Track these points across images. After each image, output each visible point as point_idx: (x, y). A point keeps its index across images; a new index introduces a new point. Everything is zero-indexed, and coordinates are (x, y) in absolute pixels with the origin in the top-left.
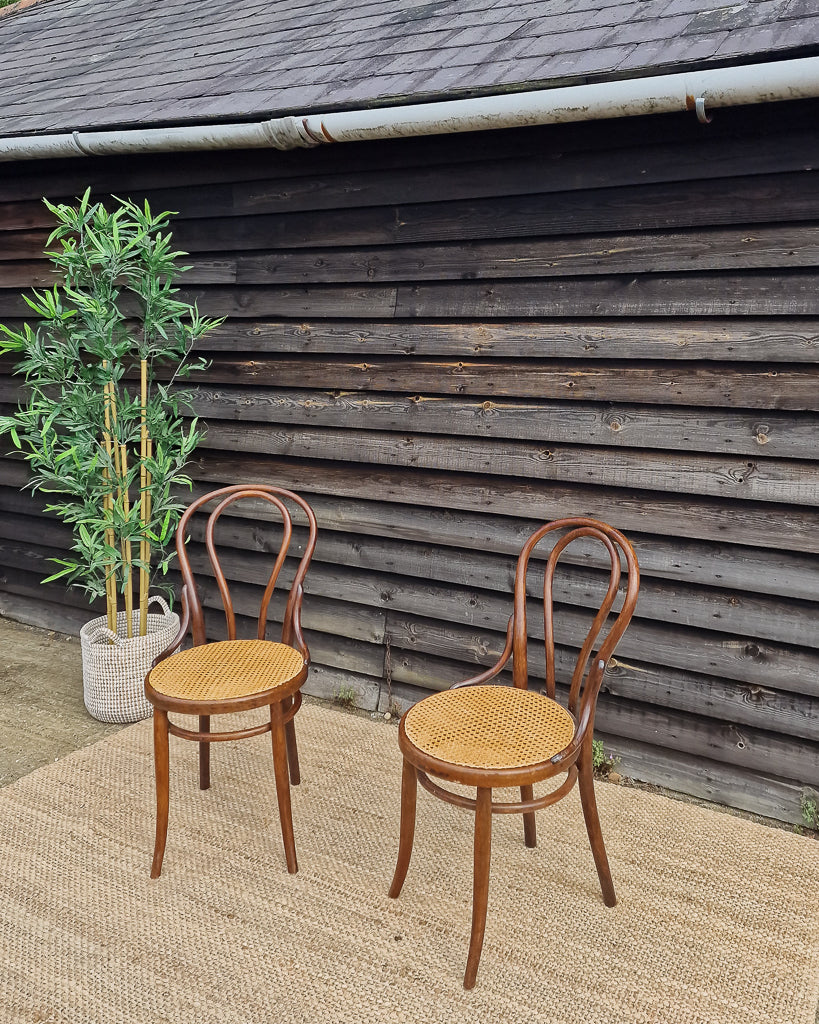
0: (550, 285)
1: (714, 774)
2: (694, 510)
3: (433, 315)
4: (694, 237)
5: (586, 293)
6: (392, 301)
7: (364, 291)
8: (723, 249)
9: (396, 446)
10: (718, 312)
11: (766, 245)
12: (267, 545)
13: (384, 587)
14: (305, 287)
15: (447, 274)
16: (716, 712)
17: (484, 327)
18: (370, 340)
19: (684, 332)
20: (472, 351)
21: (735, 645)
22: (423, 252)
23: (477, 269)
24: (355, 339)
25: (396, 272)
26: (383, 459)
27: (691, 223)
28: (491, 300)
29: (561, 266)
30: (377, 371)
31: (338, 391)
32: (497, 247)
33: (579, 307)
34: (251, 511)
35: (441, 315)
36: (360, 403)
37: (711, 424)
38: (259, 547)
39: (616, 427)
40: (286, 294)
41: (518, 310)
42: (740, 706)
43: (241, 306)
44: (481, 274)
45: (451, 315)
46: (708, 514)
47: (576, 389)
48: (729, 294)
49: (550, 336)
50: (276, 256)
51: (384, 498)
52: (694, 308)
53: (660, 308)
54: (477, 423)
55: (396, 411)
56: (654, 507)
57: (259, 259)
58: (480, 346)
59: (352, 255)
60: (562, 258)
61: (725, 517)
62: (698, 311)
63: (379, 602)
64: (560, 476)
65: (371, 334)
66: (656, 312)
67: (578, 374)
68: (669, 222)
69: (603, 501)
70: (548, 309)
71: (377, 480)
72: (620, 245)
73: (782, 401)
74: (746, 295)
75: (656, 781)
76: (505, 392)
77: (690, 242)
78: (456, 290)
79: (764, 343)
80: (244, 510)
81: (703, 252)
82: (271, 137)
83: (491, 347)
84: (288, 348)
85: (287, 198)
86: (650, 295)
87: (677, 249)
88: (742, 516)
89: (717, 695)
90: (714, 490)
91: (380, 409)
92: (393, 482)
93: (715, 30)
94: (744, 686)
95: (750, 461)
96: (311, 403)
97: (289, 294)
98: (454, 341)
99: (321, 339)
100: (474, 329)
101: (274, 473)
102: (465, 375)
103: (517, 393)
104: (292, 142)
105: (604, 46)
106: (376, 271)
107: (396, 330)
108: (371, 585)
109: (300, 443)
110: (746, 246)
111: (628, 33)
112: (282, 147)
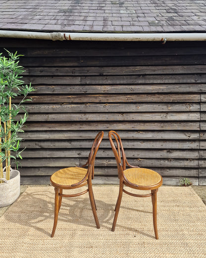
0: (122, 77)
2: (156, 124)
3: (92, 84)
5: (131, 79)
6: (80, 80)
7: (71, 78)
8: (160, 70)
9: (81, 116)
10: (160, 82)
11: (168, 69)
12: (40, 146)
13: (78, 152)
14: (52, 76)
15: (95, 74)
16: (162, 166)
17: (105, 86)
18: (73, 90)
19: (153, 87)
20: (103, 92)
21: (165, 151)
22: (88, 68)
24: (68, 90)
25: (81, 73)
26: (78, 120)
27: (154, 64)
28: (107, 80)
29: (125, 72)
30: (75, 97)
31: (63, 103)
32: (108, 68)
33: (129, 81)
34: (35, 137)
35: (94, 83)
36: (70, 106)
37: (159, 105)
38: (37, 147)
39: (139, 108)
40: (45, 78)
41: (115, 82)
42: (167, 163)
44: (104, 74)
45: (97, 83)
46: (159, 124)
47: (129, 100)
48: (162, 79)
49: (122, 88)
50: (42, 68)
51: (78, 129)
52: (155, 82)
53: (148, 82)
54: (104, 109)
55: (82, 108)
56: (147, 124)
57: (37, 69)
58: (105, 91)
59: (67, 68)
60: (125, 70)
61: (162, 125)
62: (156, 82)
63: (77, 156)
64: (126, 119)
65: (73, 88)
66: (147, 83)
67: (129, 96)
68: (149, 64)
69: (136, 124)
70: (122, 82)
71: (76, 125)
72: (138, 68)
73: (173, 100)
74: (165, 79)
76: (111, 101)
77: (153, 68)
78: (97, 78)
79: (169, 89)
81: (156, 70)
83: (108, 91)
84: (47, 93)
85: (46, 53)
86: (145, 79)
87: (151, 69)
88: (166, 124)
89: (162, 162)
90: (161, 119)
91: (76, 107)
92: (81, 125)
93: (157, 25)
94: (167, 159)
95: (167, 112)
96: (55, 106)
97: (47, 78)
98: (98, 90)
99: (58, 90)
100: (103, 87)
101: (42, 126)
102: (100, 98)
103: (115, 101)
104: (58, 39)
105: (133, 25)
106: (75, 73)
107: (81, 88)
108: (74, 152)
109: (51, 117)
110: (165, 69)
111: (136, 23)
112: (54, 40)
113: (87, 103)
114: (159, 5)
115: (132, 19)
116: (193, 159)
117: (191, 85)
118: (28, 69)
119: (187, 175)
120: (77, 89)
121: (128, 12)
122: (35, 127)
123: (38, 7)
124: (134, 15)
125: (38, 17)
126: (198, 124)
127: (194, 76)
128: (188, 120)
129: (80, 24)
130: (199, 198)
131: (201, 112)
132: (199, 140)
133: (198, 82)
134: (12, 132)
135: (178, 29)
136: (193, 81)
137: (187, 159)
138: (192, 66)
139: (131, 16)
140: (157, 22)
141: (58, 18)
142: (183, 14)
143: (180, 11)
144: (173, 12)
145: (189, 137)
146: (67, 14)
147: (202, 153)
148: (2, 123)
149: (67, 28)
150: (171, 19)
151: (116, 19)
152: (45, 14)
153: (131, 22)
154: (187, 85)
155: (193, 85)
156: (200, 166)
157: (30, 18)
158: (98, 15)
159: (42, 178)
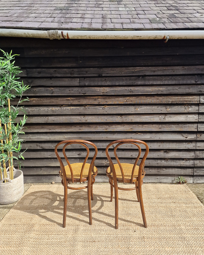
0: (121, 78)
1: (158, 177)
2: (154, 125)
3: (91, 85)
4: (154, 68)
5: (130, 80)
6: (78, 82)
7: (70, 79)
8: (160, 70)
9: (81, 118)
10: (160, 84)
11: (169, 70)
12: (41, 147)
13: (78, 153)
14: (51, 78)
15: (94, 75)
16: (159, 165)
17: (104, 88)
18: (72, 92)
19: (152, 88)
20: (102, 94)
21: (162, 151)
22: (87, 69)
23: (102, 74)
24: (68, 91)
25: (79, 74)
26: (77, 121)
27: (154, 65)
28: (106, 81)
29: (124, 73)
30: (74, 99)
31: (62, 105)
32: (107, 69)
33: (129, 83)
34: (36, 139)
35: (93, 85)
36: (69, 108)
37: (158, 107)
38: (39, 148)
39: (137, 109)
40: (44, 80)
41: (114, 83)
42: (164, 163)
43: (29, 83)
44: (103, 75)
45: (96, 85)
46: (157, 126)
47: (128, 101)
48: (162, 80)
49: (121, 90)
50: (40, 69)
51: (78, 131)
53: (147, 83)
54: (103, 111)
55: (81, 110)
56: (146, 125)
58: (104, 92)
59: (65, 69)
60: (124, 71)
61: (160, 126)
62: (156, 84)
63: (77, 156)
64: (125, 121)
65: (72, 90)
67: (128, 98)
68: (149, 64)
69: (135, 125)
70: (121, 83)
71: (75, 127)
72: (138, 69)
73: (172, 102)
74: (165, 80)
75: (147, 182)
76: (110, 103)
78: (97, 79)
79: (168, 90)
80: (33, 139)
81: (156, 71)
82: (50, 35)
83: (107, 93)
84: (46, 95)
85: (44, 53)
86: (145, 80)
87: (150, 70)
88: (164, 125)
89: (159, 161)
90: (159, 121)
91: (75, 109)
92: (80, 127)
93: (159, 23)
94: (164, 159)
95: (165, 114)
96: (54, 108)
97: (45, 80)
98: (97, 92)
99: (57, 92)
100: (102, 88)
101: (43, 128)
102: (99, 99)
103: (113, 103)
104: (55, 37)
105: (134, 23)
106: (73, 74)
107: (80, 89)
108: (74, 152)
109: (51, 119)
110: (165, 70)
111: (136, 21)
112: (51, 39)
113: (86, 105)
114: (159, 2)
115: (132, 16)
116: (189, 159)
117: (190, 86)
118: (25, 71)
119: (182, 174)
120: (75, 91)
121: (127, 9)
122: (36, 129)
123: (33, 5)
124: (133, 12)
125: (33, 15)
126: (195, 125)
127: (194, 77)
128: (186, 121)
129: (78, 21)
130: (194, 195)
131: (199, 114)
132: (196, 141)
133: (198, 83)
134: (13, 134)
135: (181, 26)
136: (193, 82)
137: (183, 159)
138: (193, 67)
139: (130, 13)
140: (158, 19)
141: (54, 15)
142: (185, 11)
143: (181, 8)
144: (174, 9)
145: (186, 138)
146: (64, 11)
147: (198, 153)
148: (3, 125)
149: (64, 26)
150: (173, 16)
151: (115, 16)
152: (40, 11)
153: (132, 20)
154: (187, 86)
155: (193, 86)
156: (196, 166)
157: (25, 16)
158: (96, 12)
159: (44, 177)
